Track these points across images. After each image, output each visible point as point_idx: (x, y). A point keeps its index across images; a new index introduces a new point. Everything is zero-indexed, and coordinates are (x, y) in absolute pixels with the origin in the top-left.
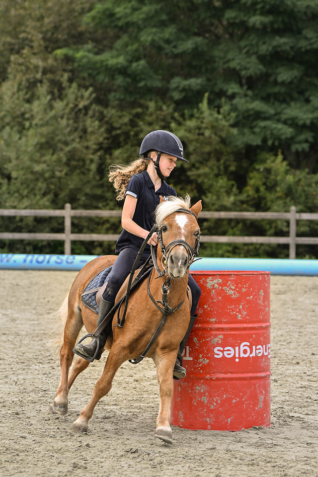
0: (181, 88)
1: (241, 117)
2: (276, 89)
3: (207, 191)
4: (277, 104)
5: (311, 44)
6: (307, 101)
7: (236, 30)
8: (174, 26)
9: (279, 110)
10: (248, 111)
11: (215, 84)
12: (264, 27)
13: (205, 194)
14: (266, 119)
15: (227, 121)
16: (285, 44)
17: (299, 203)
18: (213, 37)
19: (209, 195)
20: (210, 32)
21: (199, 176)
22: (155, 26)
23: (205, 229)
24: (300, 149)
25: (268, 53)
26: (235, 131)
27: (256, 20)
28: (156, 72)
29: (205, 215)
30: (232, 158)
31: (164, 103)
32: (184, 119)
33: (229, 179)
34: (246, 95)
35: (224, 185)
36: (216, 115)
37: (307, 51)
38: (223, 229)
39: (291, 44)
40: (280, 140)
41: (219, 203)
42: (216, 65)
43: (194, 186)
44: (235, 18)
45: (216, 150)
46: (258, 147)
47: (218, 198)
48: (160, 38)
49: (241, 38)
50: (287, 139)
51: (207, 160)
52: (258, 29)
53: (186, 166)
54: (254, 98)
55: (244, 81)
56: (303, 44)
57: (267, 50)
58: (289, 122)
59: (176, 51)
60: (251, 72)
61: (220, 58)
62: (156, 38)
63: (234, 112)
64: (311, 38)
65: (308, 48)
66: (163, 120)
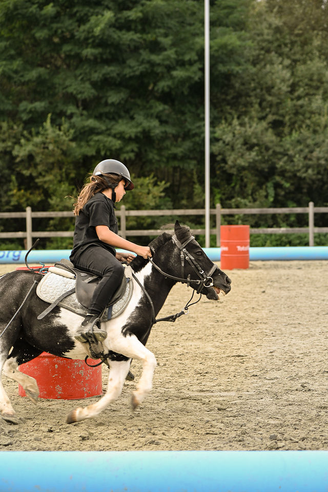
0: (28, 110)
1: (78, 133)
2: (107, 109)
3: (52, 195)
4: (107, 121)
5: (134, 71)
6: (132, 118)
7: (72, 61)
8: (20, 59)
9: (109, 126)
10: (84, 127)
11: (57, 106)
12: (96, 58)
13: (50, 197)
14: (98, 134)
15: (67, 136)
16: (111, 71)
17: (127, 202)
18: (54, 68)
19: (54, 198)
20: (50, 63)
21: (45, 182)
22: (5, 60)
23: (52, 226)
24: (127, 158)
25: (99, 80)
26: (74, 144)
27: (88, 52)
28: (7, 97)
29: (51, 214)
30: (72, 167)
31: (15, 123)
32: (32, 136)
33: (70, 184)
34: (82, 115)
35: (66, 189)
36: (58, 132)
37: (131, 78)
38: (66, 226)
39: (118, 72)
40: (110, 150)
41: (62, 204)
42: (57, 90)
43: (41, 191)
44: (71, 51)
45: (59, 161)
46: (93, 157)
47: (62, 200)
48: (9, 69)
49: (77, 68)
50: (116, 150)
51: (51, 169)
52: (90, 60)
53: (34, 174)
54: (89, 117)
55: (80, 104)
56: (127, 71)
57: (98, 77)
58: (118, 136)
59: (23, 80)
60: (85, 95)
61: (60, 84)
62: (6, 69)
63: (73, 129)
64: (134, 67)
65: (132, 74)
66: (15, 137)
